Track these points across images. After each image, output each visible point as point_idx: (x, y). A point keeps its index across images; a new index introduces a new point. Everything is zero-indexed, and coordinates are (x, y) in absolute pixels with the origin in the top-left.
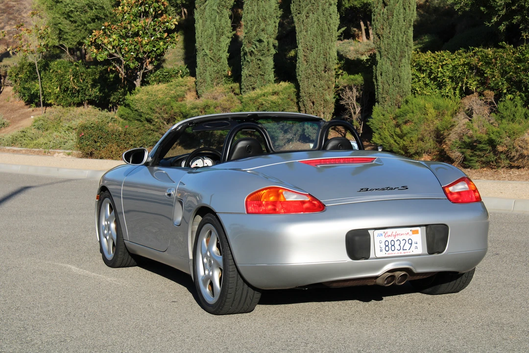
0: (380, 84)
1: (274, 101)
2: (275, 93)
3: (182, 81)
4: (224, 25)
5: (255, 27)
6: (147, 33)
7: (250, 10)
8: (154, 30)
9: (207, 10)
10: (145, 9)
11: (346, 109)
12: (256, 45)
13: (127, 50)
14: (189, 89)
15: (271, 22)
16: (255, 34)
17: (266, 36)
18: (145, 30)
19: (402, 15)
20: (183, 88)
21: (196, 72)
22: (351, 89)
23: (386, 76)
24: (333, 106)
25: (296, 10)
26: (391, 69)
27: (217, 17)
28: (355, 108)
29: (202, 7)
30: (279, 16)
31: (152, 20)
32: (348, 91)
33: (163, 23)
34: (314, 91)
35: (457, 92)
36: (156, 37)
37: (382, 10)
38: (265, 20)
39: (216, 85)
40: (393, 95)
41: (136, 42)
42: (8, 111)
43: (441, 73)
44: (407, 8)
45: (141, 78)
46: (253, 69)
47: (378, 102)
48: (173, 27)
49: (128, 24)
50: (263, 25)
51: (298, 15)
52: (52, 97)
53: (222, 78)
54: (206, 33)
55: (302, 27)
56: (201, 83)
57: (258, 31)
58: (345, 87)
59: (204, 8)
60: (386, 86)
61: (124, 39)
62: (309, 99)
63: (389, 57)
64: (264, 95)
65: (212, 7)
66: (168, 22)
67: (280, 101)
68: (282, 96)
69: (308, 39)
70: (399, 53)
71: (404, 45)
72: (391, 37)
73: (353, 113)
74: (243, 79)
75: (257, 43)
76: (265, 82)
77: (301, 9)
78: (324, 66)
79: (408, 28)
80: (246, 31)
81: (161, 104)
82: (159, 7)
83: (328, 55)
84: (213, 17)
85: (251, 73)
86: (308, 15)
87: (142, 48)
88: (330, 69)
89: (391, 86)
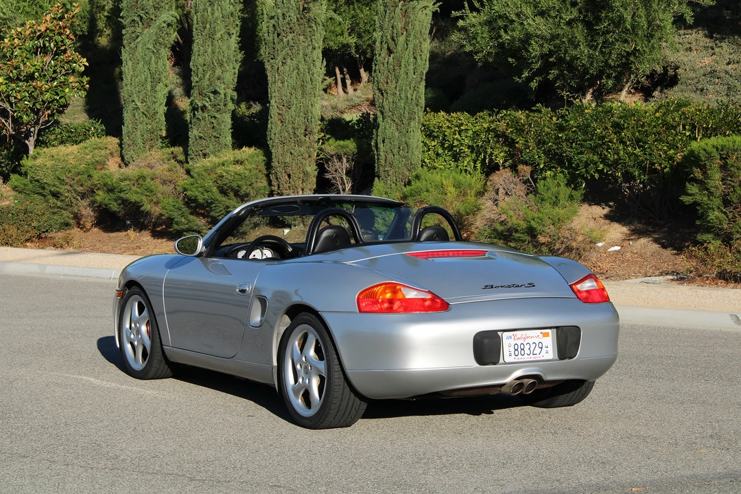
0: (382, 153)
1: (238, 172)
2: (238, 162)
3: (101, 143)
4: (161, 70)
5: (208, 74)
6: (45, 75)
7: (202, 52)
8: (55, 72)
9: (139, 49)
10: (44, 44)
11: (333, 185)
12: (209, 98)
13: (19, 97)
14: (111, 154)
15: (229, 67)
16: (208, 82)
17: (223, 86)
18: (42, 70)
19: (412, 65)
20: (103, 152)
21: (122, 131)
22: (340, 158)
23: (390, 143)
24: (315, 180)
25: (269, 53)
26: (397, 134)
27: (153, 58)
28: (344, 184)
29: (132, 45)
30: (240, 60)
31: (53, 59)
32: (335, 160)
33: (66, 63)
34: (291, 160)
35: (479, 165)
36: (59, 80)
37: (387, 59)
38: (221, 65)
39: (150, 149)
40: (399, 168)
41: (34, 87)
43: (458, 140)
44: (419, 56)
45: (36, 137)
46: (205, 129)
47: (379, 177)
48: (82, 69)
49: (21, 62)
50: (218, 72)
51: (271, 61)
53: (157, 140)
54: (137, 79)
55: (277, 77)
56: (129, 145)
57: (212, 80)
58: (332, 156)
59: (135, 46)
60: (390, 156)
61: (14, 83)
62: (284, 171)
63: (395, 119)
64: (224, 165)
65: (145, 45)
66: (75, 63)
67: (247, 173)
68: (248, 166)
69: (284, 92)
70: (407, 115)
71: (413, 104)
72: (398, 93)
73: (341, 190)
74: (190, 143)
75: (211, 95)
76: (222, 147)
77: (276, 53)
78: (304, 128)
79: (420, 82)
80: (197, 79)
81: (73, 172)
82: (62, 41)
83: (310, 114)
84: (147, 59)
85: (202, 135)
86: (284, 61)
87: (41, 95)
88: (311, 132)
89: (397, 157)
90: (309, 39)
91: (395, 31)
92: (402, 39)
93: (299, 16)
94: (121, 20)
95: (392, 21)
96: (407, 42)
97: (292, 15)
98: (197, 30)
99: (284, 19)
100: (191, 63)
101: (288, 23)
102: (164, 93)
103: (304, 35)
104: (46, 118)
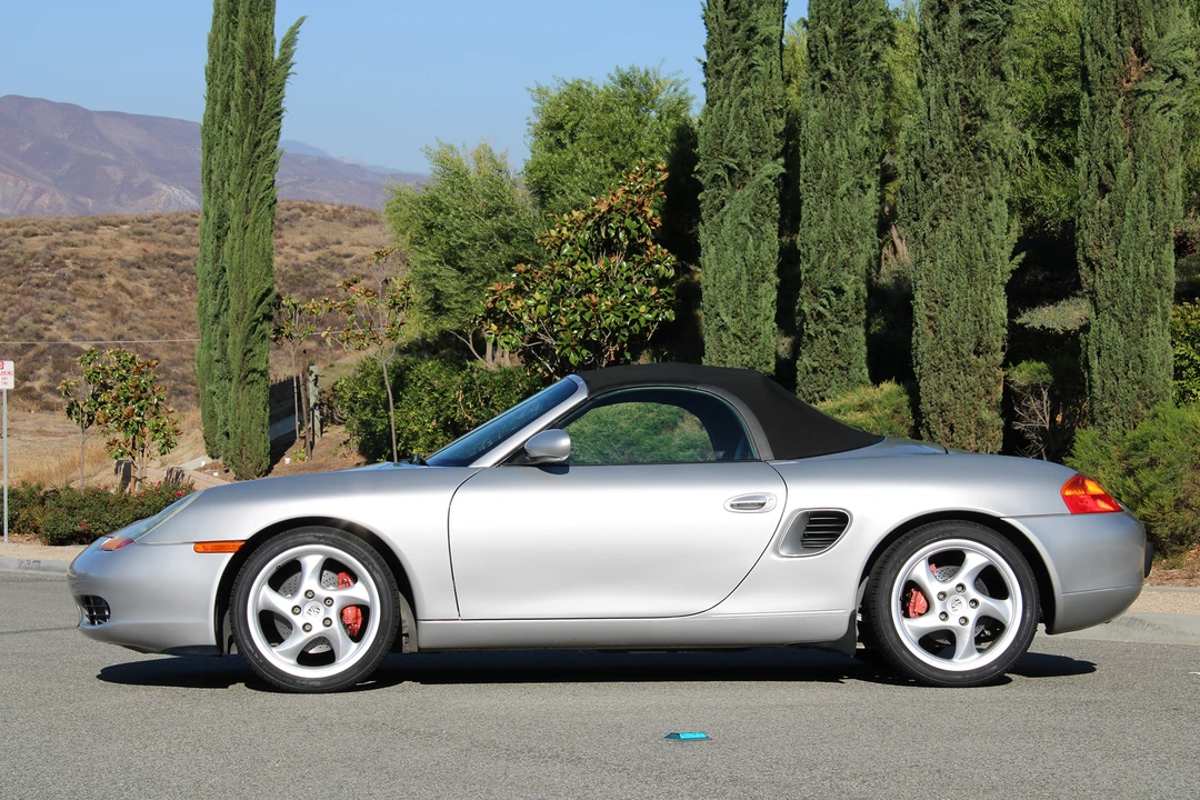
0: (1095, 377)
2: (864, 407)
4: (766, 258)
5: (826, 258)
6: (612, 287)
7: (814, 219)
8: (629, 280)
9: (727, 224)
10: (607, 234)
11: (1029, 442)
12: (828, 299)
13: (565, 324)
16: (827, 272)
17: (853, 278)
18: (607, 280)
19: (1145, 212)
22: (1037, 393)
23: (1111, 357)
24: (1000, 434)
25: (909, 210)
26: (1121, 340)
27: (751, 240)
29: (715, 219)
31: (625, 259)
32: (1031, 398)
33: (650, 265)
34: (952, 398)
36: (632, 293)
37: (1099, 202)
38: (849, 241)
40: (1127, 402)
41: (585, 305)
44: (1159, 196)
46: (823, 354)
48: (672, 273)
49: (568, 266)
50: (844, 252)
51: (913, 223)
54: (724, 277)
55: (923, 251)
57: (833, 265)
58: (1024, 389)
59: (719, 220)
60: (1110, 381)
61: (560, 301)
62: (941, 420)
63: (1117, 313)
65: (737, 217)
66: (659, 262)
67: (873, 422)
68: (878, 413)
69: (935, 278)
70: (1139, 304)
71: (1151, 283)
72: (1121, 265)
74: (799, 379)
75: (830, 292)
76: (853, 384)
77: (920, 211)
78: (974, 340)
79: (1163, 244)
80: (808, 266)
82: (639, 229)
83: (985, 316)
84: (739, 241)
85: (816, 364)
86: (935, 223)
87: (598, 318)
88: (989, 347)
89: (1123, 382)
90: (979, 181)
91: (1112, 152)
92: (1125, 165)
93: (957, 140)
94: (698, 177)
95: (1105, 134)
96: (1134, 170)
97: (946, 140)
98: (805, 181)
99: (932, 147)
100: (798, 241)
101: (940, 155)
102: (772, 300)
103: (968, 174)
104: (613, 358)
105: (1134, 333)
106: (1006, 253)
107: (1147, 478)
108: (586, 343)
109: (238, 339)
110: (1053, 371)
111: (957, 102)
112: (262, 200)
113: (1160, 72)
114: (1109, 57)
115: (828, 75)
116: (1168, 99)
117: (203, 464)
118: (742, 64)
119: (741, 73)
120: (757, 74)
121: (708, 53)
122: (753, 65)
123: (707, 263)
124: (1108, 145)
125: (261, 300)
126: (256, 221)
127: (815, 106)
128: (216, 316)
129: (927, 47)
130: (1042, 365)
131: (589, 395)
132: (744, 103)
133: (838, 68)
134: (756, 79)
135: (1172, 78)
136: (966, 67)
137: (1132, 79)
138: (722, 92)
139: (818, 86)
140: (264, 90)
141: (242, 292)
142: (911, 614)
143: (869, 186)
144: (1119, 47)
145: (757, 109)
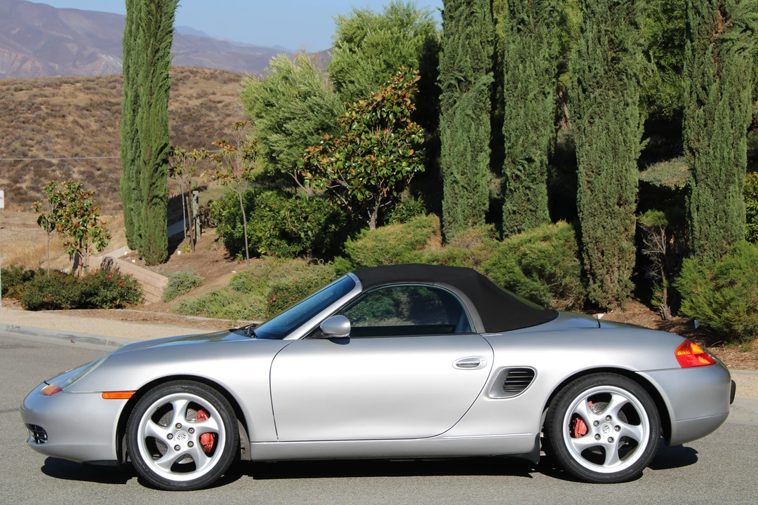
0: (696, 224)
1: (543, 249)
2: (546, 239)
3: (427, 221)
4: (483, 137)
5: (521, 140)
6: (384, 150)
7: (514, 115)
8: (395, 145)
9: (458, 115)
10: (381, 116)
11: (652, 262)
12: (523, 166)
13: (354, 174)
14: (433, 232)
16: (522, 149)
17: (539, 152)
18: (382, 145)
19: (728, 118)
20: (425, 231)
21: (442, 207)
22: (658, 231)
23: (705, 211)
24: (633, 257)
25: (575, 112)
26: (712, 200)
27: (473, 125)
29: (450, 112)
31: (393, 131)
32: (654, 234)
33: (408, 135)
34: (603, 234)
36: (397, 154)
37: (697, 111)
38: (536, 128)
39: (473, 226)
40: (716, 241)
41: (367, 162)
42: (207, 262)
44: (737, 107)
45: (376, 216)
46: (519, 202)
47: (694, 252)
48: (422, 140)
49: (356, 136)
50: (533, 136)
51: (578, 120)
52: (263, 243)
53: (480, 216)
54: (456, 149)
55: (584, 139)
56: (450, 223)
57: (526, 145)
58: (649, 228)
59: (452, 113)
60: (705, 227)
61: (351, 159)
62: (596, 247)
63: (709, 183)
64: (530, 241)
65: (464, 110)
66: (415, 134)
68: (555, 242)
69: (592, 156)
70: (723, 177)
71: (731, 164)
72: (712, 152)
73: (662, 268)
74: (504, 218)
75: (524, 162)
76: (538, 222)
77: (582, 113)
78: (617, 196)
79: (739, 138)
80: (509, 145)
81: (391, 254)
82: (402, 112)
83: (624, 181)
84: (466, 126)
85: (515, 208)
86: (592, 121)
87: (376, 170)
88: (627, 201)
89: (713, 227)
90: (620, 94)
91: (706, 79)
92: (714, 88)
94: (439, 84)
95: (701, 67)
96: (721, 90)
97: (599, 67)
98: (507, 90)
99: (590, 71)
100: (503, 128)
101: (595, 77)
102: (487, 163)
103: (613, 89)
104: (385, 196)
105: (721, 197)
106: (638, 140)
107: (729, 293)
108: (368, 187)
109: (147, 176)
110: (668, 217)
111: (606, 43)
112: (160, 87)
113: (737, 27)
114: (703, 17)
115: (523, 21)
116: (742, 44)
117: (126, 253)
118: (467, 12)
119: (466, 18)
120: (476, 18)
121: (445, 5)
122: (473, 13)
123: (445, 140)
124: (703, 74)
125: (161, 151)
126: (157, 101)
127: (514, 42)
128: (133, 161)
129: (587, 7)
130: (661, 214)
131: (363, 290)
132: (468, 37)
133: (529, 17)
134: (476, 21)
135: (745, 31)
136: (612, 20)
137: (719, 31)
138: (454, 30)
139: (515, 28)
140: (161, 16)
141: (148, 145)
142: (576, 435)
143: (549, 93)
144: (711, 10)
145: (476, 41)
